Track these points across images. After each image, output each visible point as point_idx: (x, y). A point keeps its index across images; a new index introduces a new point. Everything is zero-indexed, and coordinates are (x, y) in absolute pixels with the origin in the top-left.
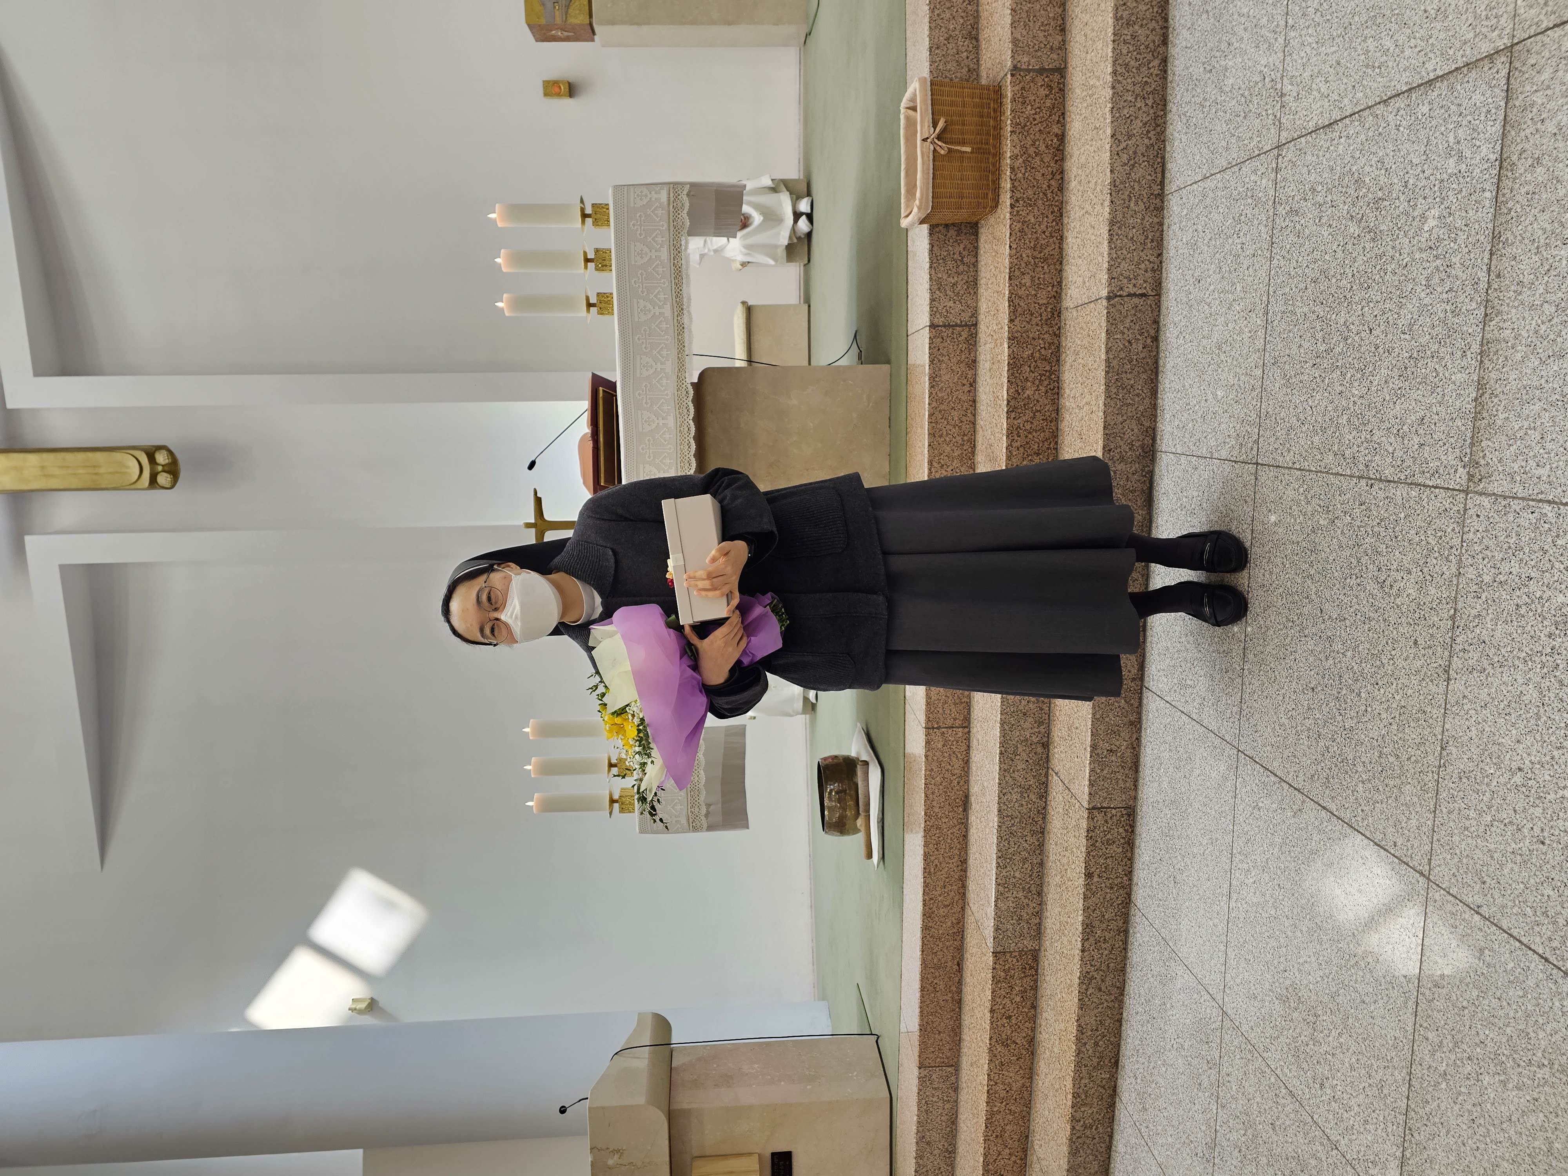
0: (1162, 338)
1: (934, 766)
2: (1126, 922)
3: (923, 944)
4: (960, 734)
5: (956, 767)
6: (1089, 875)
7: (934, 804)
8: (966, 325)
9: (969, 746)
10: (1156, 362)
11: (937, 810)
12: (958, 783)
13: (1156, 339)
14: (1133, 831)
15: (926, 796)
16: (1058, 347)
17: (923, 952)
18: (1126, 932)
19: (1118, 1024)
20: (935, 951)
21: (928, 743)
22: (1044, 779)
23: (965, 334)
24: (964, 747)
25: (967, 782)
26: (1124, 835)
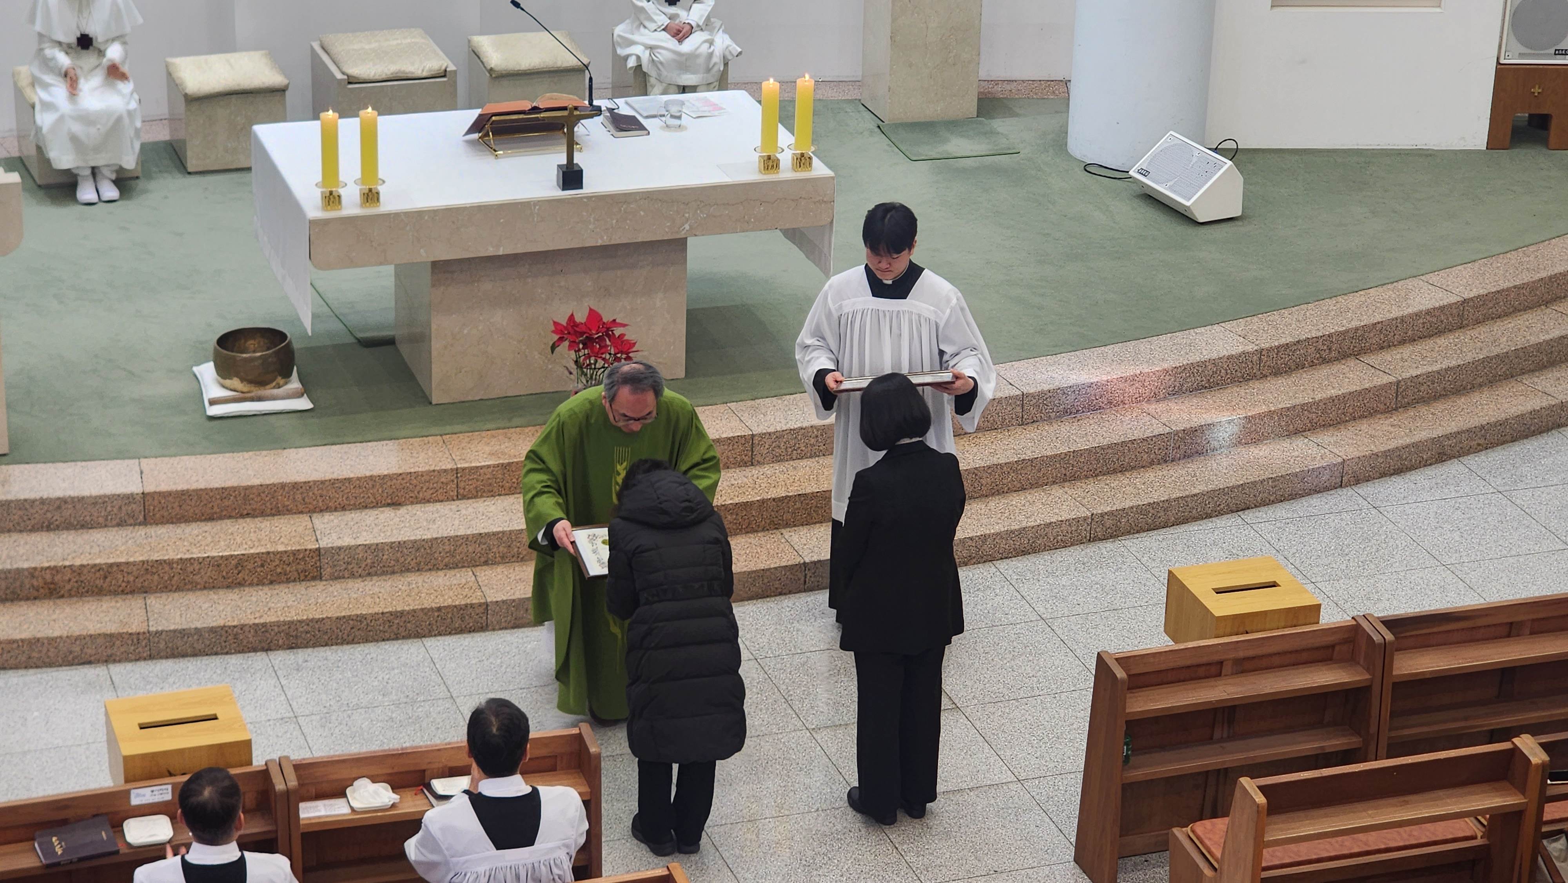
0: (783, 597)
1: (426, 478)
2: (404, 638)
3: (268, 485)
4: (452, 494)
5: (425, 493)
6: (439, 609)
7: (395, 481)
8: (752, 459)
9: (442, 501)
10: (768, 597)
11: (389, 484)
12: (412, 497)
13: (781, 594)
14: (470, 632)
15: (401, 474)
16: (757, 531)
17: (261, 485)
18: (397, 639)
19: (324, 644)
20: (262, 494)
21: (445, 471)
22: (460, 565)
23: (746, 459)
24: (441, 498)
25: (412, 503)
26: (468, 627)
